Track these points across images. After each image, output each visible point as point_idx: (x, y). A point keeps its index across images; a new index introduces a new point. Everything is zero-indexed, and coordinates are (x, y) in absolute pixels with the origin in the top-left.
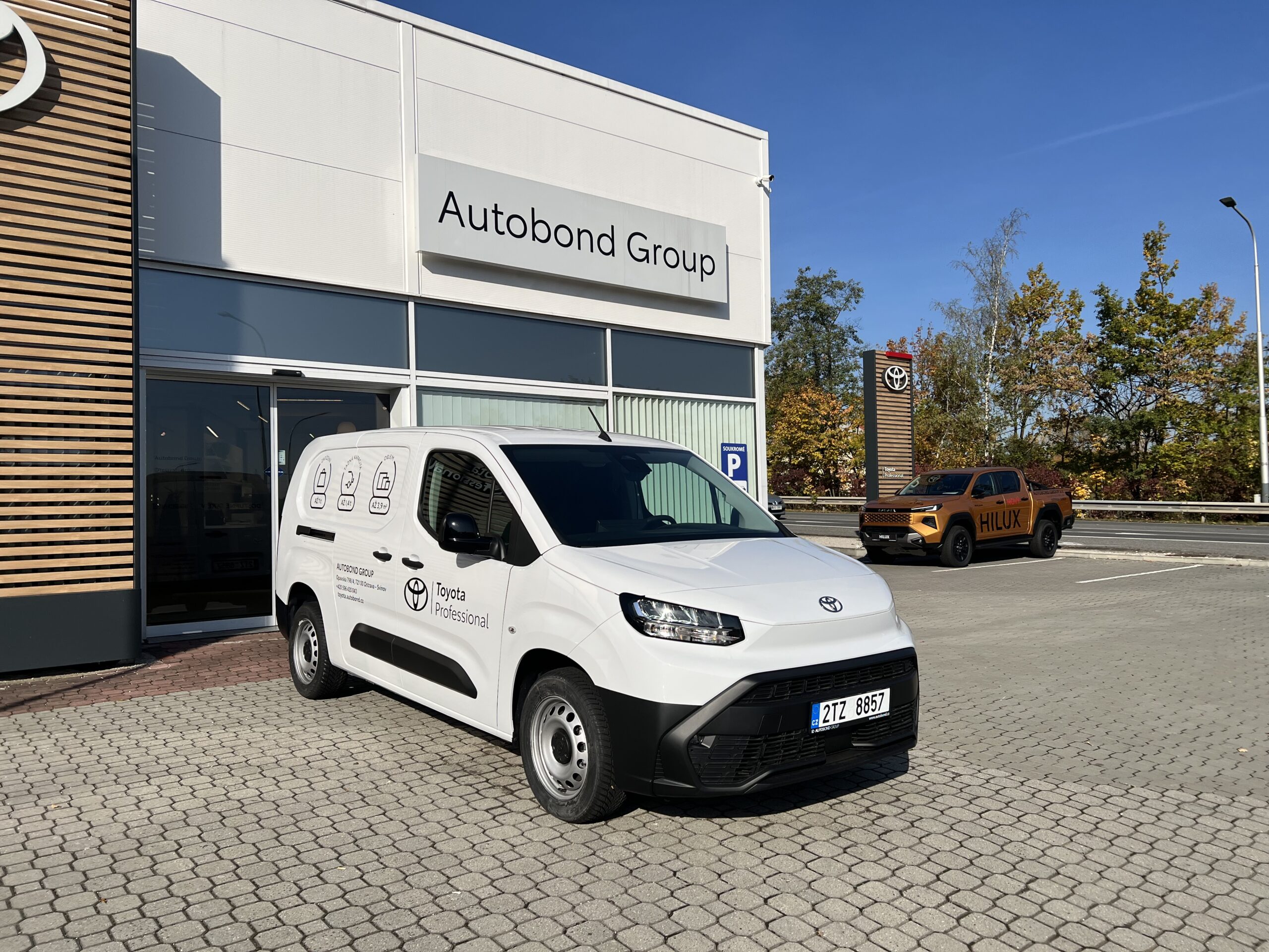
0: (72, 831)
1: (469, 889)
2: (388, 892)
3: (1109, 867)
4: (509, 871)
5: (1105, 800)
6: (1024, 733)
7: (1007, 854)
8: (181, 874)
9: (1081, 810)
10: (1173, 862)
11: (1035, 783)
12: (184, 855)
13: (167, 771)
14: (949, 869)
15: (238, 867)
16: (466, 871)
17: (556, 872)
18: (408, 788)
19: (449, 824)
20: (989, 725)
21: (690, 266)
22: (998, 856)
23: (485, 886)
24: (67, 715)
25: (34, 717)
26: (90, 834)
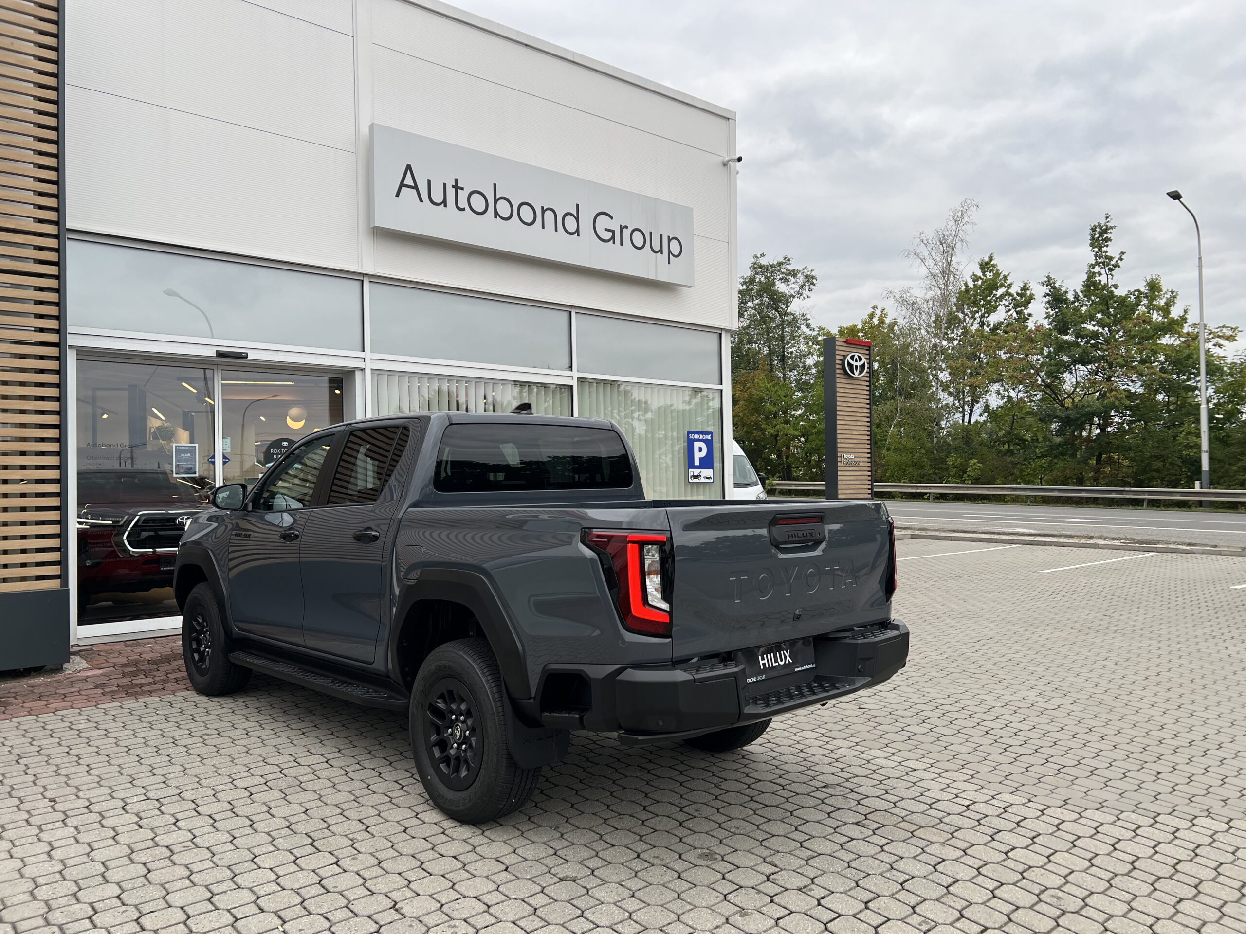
3: (1158, 919)
5: (1134, 831)
6: (1029, 748)
7: (1045, 906)
11: (1055, 812)
12: (99, 925)
13: (88, 807)
19: (412, 876)
20: (990, 739)
21: (657, 248)
22: (1036, 908)
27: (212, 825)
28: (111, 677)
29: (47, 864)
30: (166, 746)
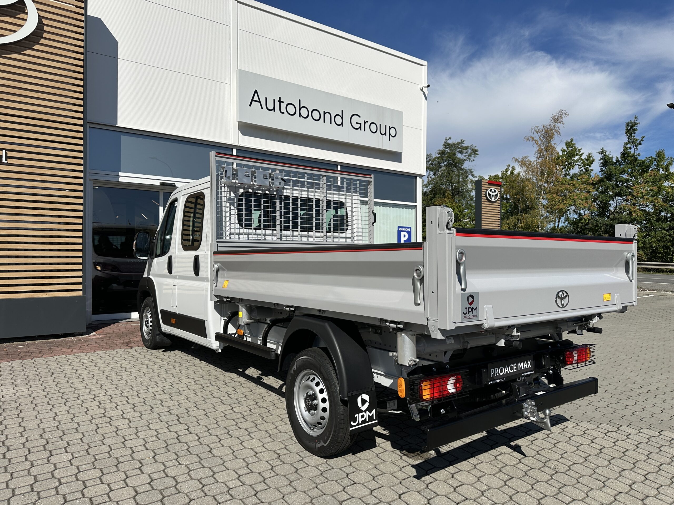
0: (13, 432)
1: (224, 481)
2: (176, 481)
3: (609, 479)
4: (250, 470)
5: (605, 434)
7: (547, 468)
8: (62, 463)
9: (592, 440)
10: (649, 476)
12: (69, 451)
13: (77, 397)
14: (512, 478)
15: (96, 460)
16: (225, 469)
17: (277, 471)
18: (205, 413)
19: (222, 437)
21: (383, 133)
22: (542, 469)
23: (234, 479)
24: (39, 362)
25: (21, 363)
26: (22, 435)
27: (133, 409)
28: (104, 339)
29: (52, 423)
30: (121, 371)
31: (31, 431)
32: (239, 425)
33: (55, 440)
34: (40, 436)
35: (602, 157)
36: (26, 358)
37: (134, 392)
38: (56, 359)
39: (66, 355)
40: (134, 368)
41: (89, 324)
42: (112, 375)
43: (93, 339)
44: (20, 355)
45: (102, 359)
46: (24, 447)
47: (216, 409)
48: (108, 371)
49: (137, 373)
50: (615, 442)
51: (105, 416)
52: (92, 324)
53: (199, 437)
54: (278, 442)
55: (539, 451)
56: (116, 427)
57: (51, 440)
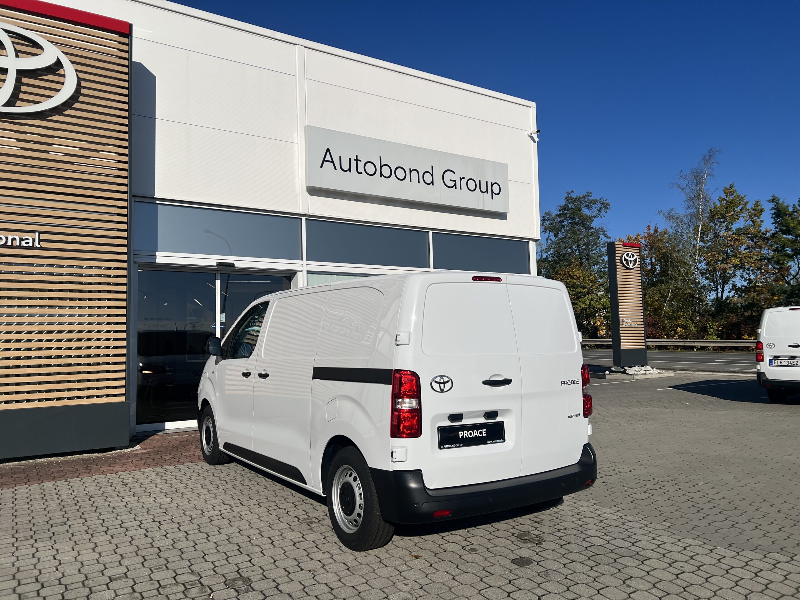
0: (47, 567)
6: (717, 511)
9: (756, 574)
11: (721, 550)
20: (690, 504)
24: (74, 484)
25: (54, 485)
26: (57, 570)
28: (151, 454)
31: (67, 565)
32: (312, 556)
33: (95, 575)
34: (77, 570)
35: (773, 206)
36: (60, 479)
37: (186, 517)
38: (94, 479)
39: (106, 475)
40: (187, 488)
41: (133, 436)
42: (161, 497)
43: (138, 454)
44: (52, 475)
45: (149, 478)
46: (60, 584)
47: (284, 536)
48: (155, 492)
49: (190, 495)
50: (787, 575)
51: (153, 546)
52: (136, 436)
53: (263, 570)
54: (358, 576)
55: (687, 587)
56: (166, 559)
57: (90, 575)
